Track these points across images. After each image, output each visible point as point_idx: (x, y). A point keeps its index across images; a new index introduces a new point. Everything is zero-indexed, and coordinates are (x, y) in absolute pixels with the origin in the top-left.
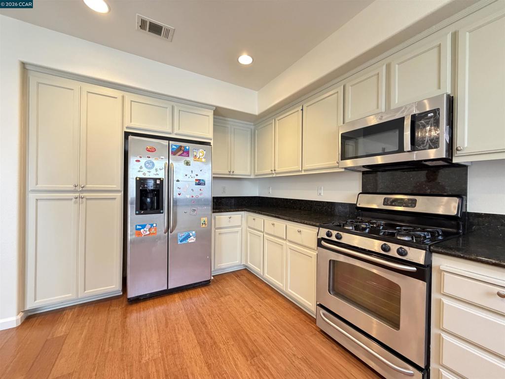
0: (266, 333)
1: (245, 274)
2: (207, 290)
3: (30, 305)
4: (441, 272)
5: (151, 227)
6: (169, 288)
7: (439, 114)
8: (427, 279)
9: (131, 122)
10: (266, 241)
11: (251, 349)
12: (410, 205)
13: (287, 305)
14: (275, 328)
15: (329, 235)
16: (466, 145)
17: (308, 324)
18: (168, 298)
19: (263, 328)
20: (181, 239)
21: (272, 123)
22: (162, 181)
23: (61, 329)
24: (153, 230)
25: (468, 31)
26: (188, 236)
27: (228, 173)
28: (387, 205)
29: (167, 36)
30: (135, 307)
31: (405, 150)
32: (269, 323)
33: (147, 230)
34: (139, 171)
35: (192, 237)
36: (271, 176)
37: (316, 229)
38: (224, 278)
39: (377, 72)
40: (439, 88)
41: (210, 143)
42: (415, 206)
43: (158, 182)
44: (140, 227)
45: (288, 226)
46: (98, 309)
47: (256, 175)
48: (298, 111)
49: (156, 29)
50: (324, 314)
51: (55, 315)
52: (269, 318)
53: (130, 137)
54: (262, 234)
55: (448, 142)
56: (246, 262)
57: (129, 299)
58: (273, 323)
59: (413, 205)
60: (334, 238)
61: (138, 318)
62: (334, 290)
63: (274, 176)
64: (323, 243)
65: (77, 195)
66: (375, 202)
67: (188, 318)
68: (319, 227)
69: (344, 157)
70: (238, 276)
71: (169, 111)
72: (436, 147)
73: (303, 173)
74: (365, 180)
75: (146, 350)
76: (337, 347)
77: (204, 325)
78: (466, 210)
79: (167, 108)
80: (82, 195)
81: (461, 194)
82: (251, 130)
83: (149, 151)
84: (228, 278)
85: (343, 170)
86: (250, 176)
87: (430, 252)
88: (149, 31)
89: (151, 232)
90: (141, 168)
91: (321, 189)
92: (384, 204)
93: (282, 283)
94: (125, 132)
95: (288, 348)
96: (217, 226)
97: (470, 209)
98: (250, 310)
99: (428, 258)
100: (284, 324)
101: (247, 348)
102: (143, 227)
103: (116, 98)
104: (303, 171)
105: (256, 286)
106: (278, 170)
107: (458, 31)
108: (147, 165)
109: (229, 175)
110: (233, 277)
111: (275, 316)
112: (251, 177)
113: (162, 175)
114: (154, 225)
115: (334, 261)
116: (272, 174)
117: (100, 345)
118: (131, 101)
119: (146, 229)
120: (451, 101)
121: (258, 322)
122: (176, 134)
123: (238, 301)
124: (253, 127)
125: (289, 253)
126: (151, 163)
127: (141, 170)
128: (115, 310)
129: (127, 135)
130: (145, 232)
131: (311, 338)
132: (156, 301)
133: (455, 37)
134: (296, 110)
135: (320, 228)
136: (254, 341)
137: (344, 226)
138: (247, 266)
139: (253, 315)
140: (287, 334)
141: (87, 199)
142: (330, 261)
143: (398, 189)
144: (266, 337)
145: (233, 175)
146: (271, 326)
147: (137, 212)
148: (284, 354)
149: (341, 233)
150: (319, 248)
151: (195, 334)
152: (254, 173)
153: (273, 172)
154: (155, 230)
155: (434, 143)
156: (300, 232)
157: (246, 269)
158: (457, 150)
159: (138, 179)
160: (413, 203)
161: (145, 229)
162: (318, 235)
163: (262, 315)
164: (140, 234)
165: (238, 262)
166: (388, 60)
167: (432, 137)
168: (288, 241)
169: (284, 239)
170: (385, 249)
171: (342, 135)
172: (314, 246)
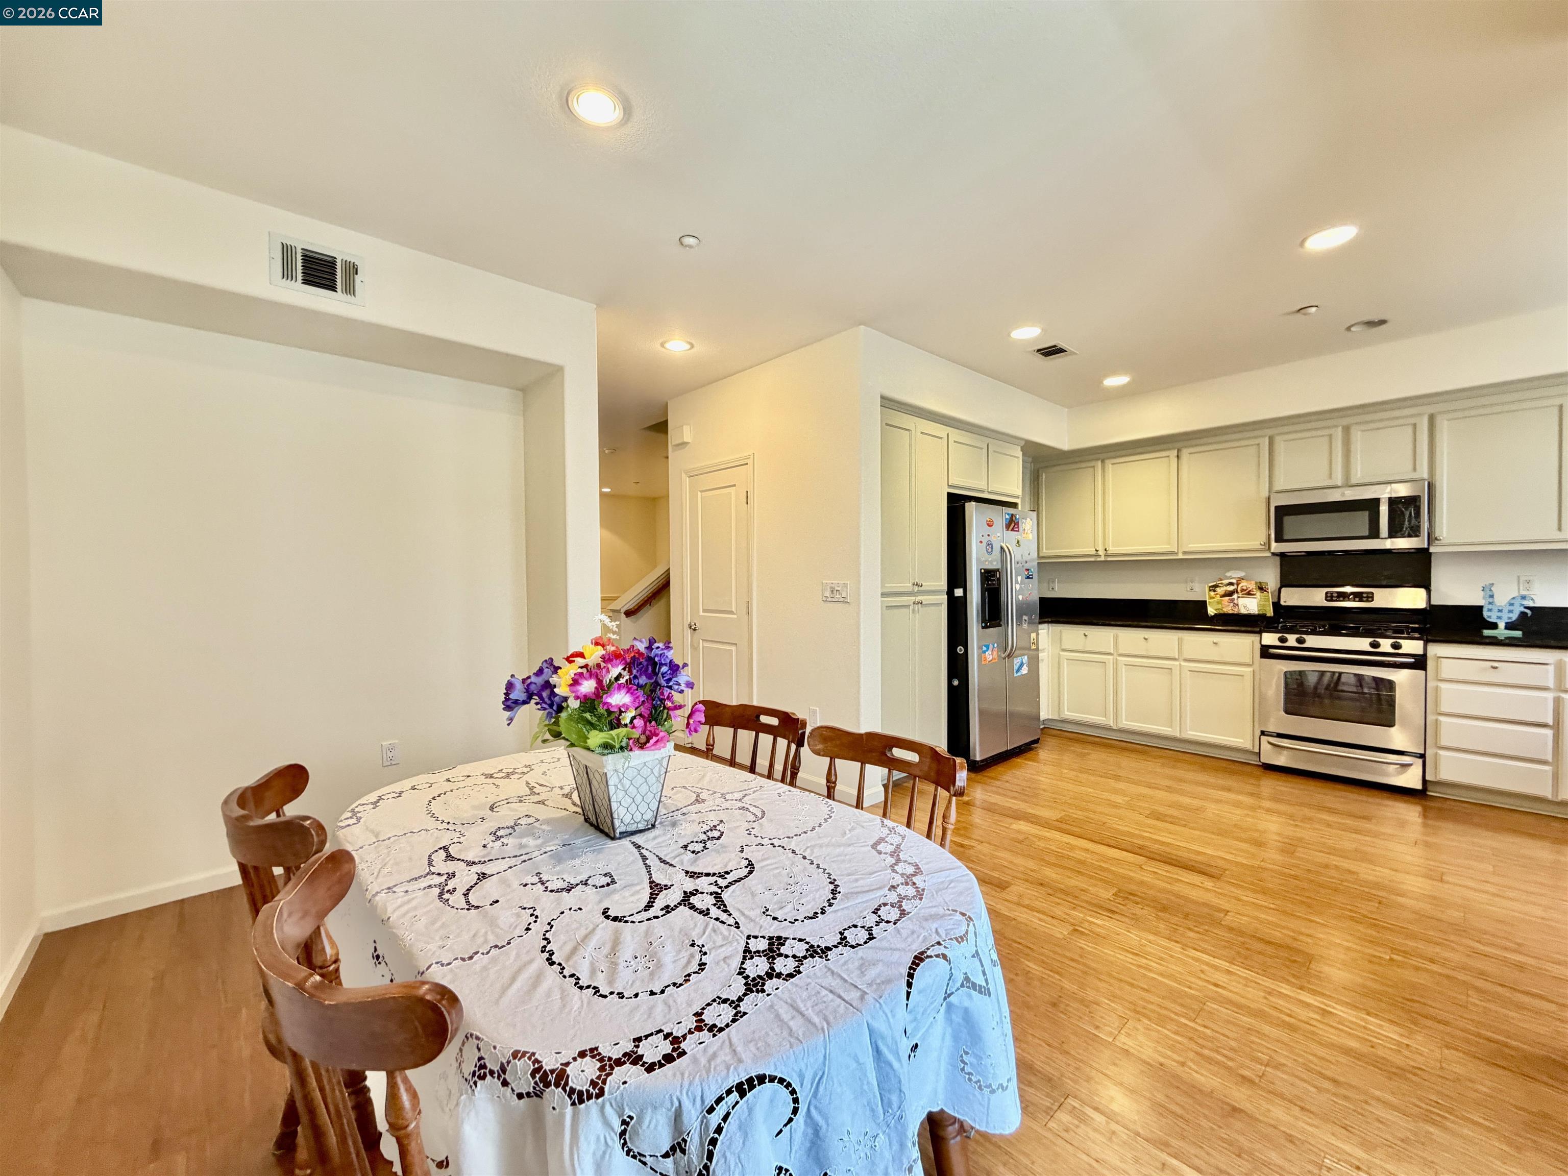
4: (1437, 659)
5: (993, 649)
7: (1419, 500)
8: (1424, 667)
10: (1123, 669)
12: (1365, 599)
15: (1283, 640)
16: (1443, 534)
20: (1016, 668)
22: (999, 575)
24: (995, 653)
25: (1447, 420)
26: (1022, 665)
28: (1332, 600)
31: (1381, 537)
35: (1025, 666)
37: (1254, 637)
39: (1329, 433)
40: (1415, 469)
41: (1017, 504)
43: (996, 575)
44: (984, 648)
45: (1183, 638)
48: (1170, 456)
53: (968, 503)
54: (1111, 658)
55: (1428, 531)
56: (1058, 712)
59: (1371, 599)
60: (1292, 643)
62: (1297, 709)
64: (1273, 651)
65: (914, 599)
66: (1312, 598)
68: (1260, 633)
72: (1417, 536)
73: (1180, 556)
74: (1284, 568)
78: (1434, 602)
79: (983, 449)
80: (919, 598)
81: (1426, 583)
83: (989, 525)
87: (1426, 642)
89: (994, 657)
92: (1327, 600)
93: (1171, 727)
94: (948, 493)
99: (1425, 648)
102: (988, 649)
103: (942, 439)
104: (1178, 554)
106: (1115, 550)
107: (1436, 415)
108: (988, 548)
113: (998, 564)
114: (996, 645)
118: (956, 442)
120: (1431, 486)
125: (1188, 678)
126: (990, 544)
130: (990, 656)
133: (1431, 418)
134: (1167, 454)
135: (1265, 634)
137: (1292, 628)
142: (1286, 673)
147: (983, 625)
149: (1302, 636)
150: (1262, 659)
153: (1101, 552)
155: (1414, 532)
156: (1215, 643)
158: (1436, 539)
159: (982, 571)
160: (1370, 597)
161: (989, 652)
162: (1260, 643)
164: (985, 660)
166: (1345, 421)
167: (1412, 524)
168: (1186, 660)
169: (1175, 659)
170: (1375, 645)
171: (1277, 508)
172: (1248, 660)
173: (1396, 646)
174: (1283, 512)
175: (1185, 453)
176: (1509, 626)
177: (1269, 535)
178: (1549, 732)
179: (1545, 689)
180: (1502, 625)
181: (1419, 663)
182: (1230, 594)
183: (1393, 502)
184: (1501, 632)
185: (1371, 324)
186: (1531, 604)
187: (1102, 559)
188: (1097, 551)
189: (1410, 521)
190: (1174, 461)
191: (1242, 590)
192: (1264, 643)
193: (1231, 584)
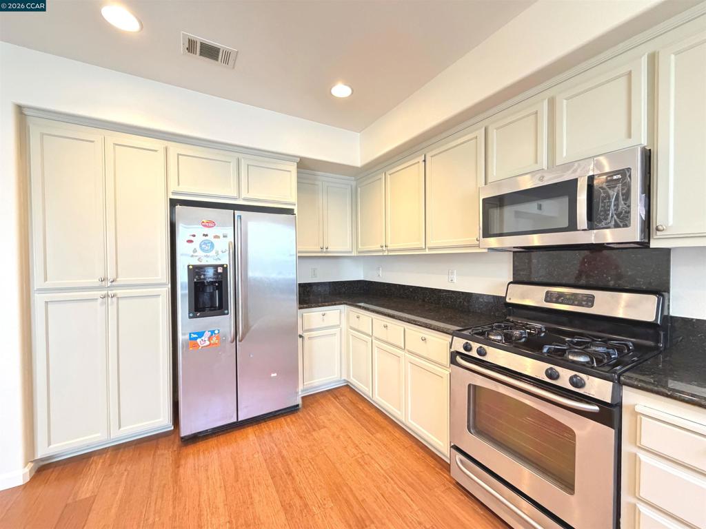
0: (378, 488)
1: (346, 394)
2: (294, 419)
3: (42, 452)
4: (635, 414)
5: (212, 335)
6: (239, 420)
7: (630, 176)
8: (616, 423)
9: (179, 185)
10: (375, 350)
11: (358, 516)
12: (584, 303)
13: (408, 442)
14: (392, 479)
15: (467, 348)
16: (671, 222)
17: (437, 473)
18: (237, 434)
19: (374, 481)
21: (380, 179)
22: (225, 269)
23: (87, 486)
24: (214, 339)
25: (673, 53)
27: (320, 250)
28: (551, 301)
29: (226, 61)
30: (191, 449)
31: (578, 228)
32: (382, 471)
33: (206, 339)
34: (192, 256)
36: (381, 254)
37: (448, 338)
38: (317, 401)
39: (535, 110)
40: (629, 136)
41: (293, 210)
42: (592, 306)
43: (220, 270)
44: (196, 336)
45: (406, 330)
46: (139, 454)
47: (359, 252)
48: (419, 162)
49: (210, 52)
50: (461, 461)
51: (78, 463)
52: (382, 463)
53: (178, 207)
54: (370, 339)
55: (644, 218)
56: (348, 375)
57: (182, 438)
58: (388, 471)
59: (590, 304)
60: (474, 354)
61: (197, 468)
62: (475, 427)
63: (386, 254)
64: (458, 359)
65: (104, 292)
66: (533, 297)
67: (268, 468)
68: (453, 335)
69: (487, 233)
70: (336, 397)
71: (233, 165)
72: (626, 226)
73: (427, 252)
74: (516, 263)
75: (207, 520)
76: (481, 509)
77: (290, 477)
78: (669, 313)
79: (230, 162)
80: (112, 292)
81: (660, 289)
82: (351, 186)
83: (205, 226)
84: (322, 401)
85: (486, 251)
86: (350, 252)
87: (619, 384)
88: (201, 55)
89: (212, 342)
90: (195, 251)
91: (452, 273)
92: (546, 301)
93: (399, 410)
94: (170, 199)
95: (411, 512)
96: (306, 328)
97: (673, 313)
98: (356, 452)
99: (617, 394)
100: (404, 474)
101: (353, 513)
102: (201, 335)
103: (156, 151)
104: (427, 250)
105: (362, 412)
106: (391, 247)
107: (658, 53)
108: (203, 246)
109: (322, 252)
110: (330, 399)
111: (391, 461)
112: (353, 254)
113: (225, 260)
114: (216, 332)
115: (475, 386)
116: (383, 251)
117: (142, 513)
118: (178, 155)
119: (206, 337)
120: (648, 158)
121: (367, 471)
122: (244, 199)
123: (338, 437)
124: (354, 183)
125: (409, 369)
126: (209, 243)
127: (196, 254)
128: (163, 455)
129: (173, 203)
130: (203, 342)
131: (444, 495)
132: (222, 438)
133: (653, 60)
134: (416, 161)
135: (455, 337)
136: (362, 501)
137: (488, 334)
138: (348, 382)
139: (360, 460)
140: (409, 489)
141: (118, 298)
142: (469, 385)
143: (566, 278)
144: (380, 496)
145: (327, 252)
146: (386, 478)
147: (191, 315)
148: (404, 522)
149: (485, 347)
150: (452, 365)
151: (277, 491)
152: (357, 248)
153: (384, 248)
154: (217, 338)
155: (623, 220)
156: (424, 340)
157: (347, 386)
158: (657, 229)
159: (191, 267)
160: (590, 301)
161: (203, 338)
162: (451, 348)
163: (372, 458)
164: (196, 346)
165: (336, 376)
167: (620, 210)
168: (408, 351)
169: (402, 349)
171: (483, 200)
173: (578, 383)
174: (487, 205)
175: (429, 156)
177: (478, 230)
183: (593, 182)
188: (382, 247)
189: (617, 205)
190: (422, 166)
192: (453, 347)
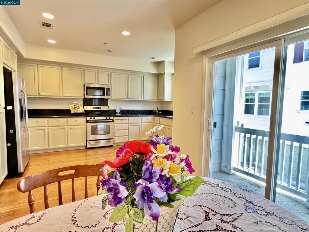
7: (110, 89)
16: (113, 96)
25: (113, 73)
31: (105, 96)
37: (85, 118)
39: (95, 71)
40: (108, 83)
42: (101, 109)
45: (68, 120)
54: (47, 128)
60: (92, 119)
79: (9, 50)
87: (113, 117)
92: (93, 109)
93: (65, 145)
106: (42, 94)
118: (4, 44)
125: (70, 130)
134: (57, 67)
135: (87, 117)
147: (21, 120)
149: (95, 117)
150: (86, 123)
156: (76, 120)
166: (98, 70)
167: (109, 94)
168: (69, 126)
169: (66, 126)
170: (107, 118)
171: (86, 87)
172: (83, 124)
173: (110, 118)
174: (88, 88)
175: (64, 68)
176: (119, 113)
177: (84, 94)
178: (127, 131)
179: (127, 123)
180: (118, 113)
181: (113, 121)
182: (75, 108)
183: (107, 89)
184: (118, 114)
185: (109, 51)
186: (121, 109)
187: (38, 96)
188: (36, 94)
190: (60, 70)
191: (78, 107)
192: (87, 119)
193: (76, 105)
